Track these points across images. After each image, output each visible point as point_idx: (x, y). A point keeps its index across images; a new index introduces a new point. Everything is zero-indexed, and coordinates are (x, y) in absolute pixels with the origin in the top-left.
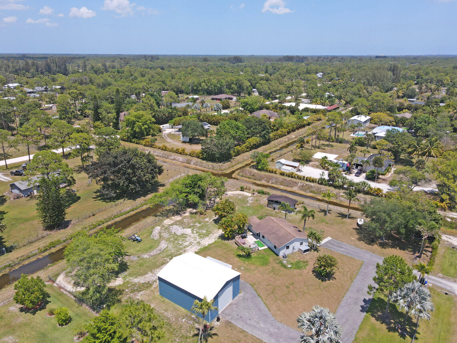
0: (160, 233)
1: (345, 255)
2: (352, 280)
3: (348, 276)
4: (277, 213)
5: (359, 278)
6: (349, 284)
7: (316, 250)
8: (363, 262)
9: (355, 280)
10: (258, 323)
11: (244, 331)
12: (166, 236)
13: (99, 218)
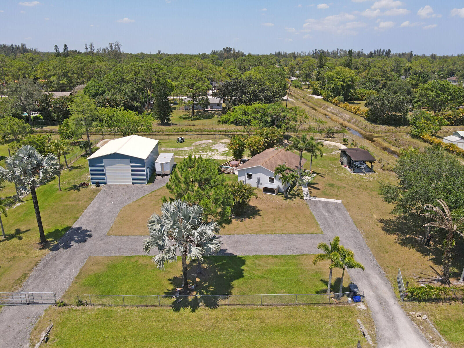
0: (204, 143)
1: (314, 218)
2: (257, 233)
3: (263, 229)
4: (338, 168)
5: (271, 237)
6: (243, 232)
7: (287, 198)
8: (322, 233)
9: (261, 235)
10: (110, 202)
11: (93, 199)
12: (203, 146)
13: (192, 127)
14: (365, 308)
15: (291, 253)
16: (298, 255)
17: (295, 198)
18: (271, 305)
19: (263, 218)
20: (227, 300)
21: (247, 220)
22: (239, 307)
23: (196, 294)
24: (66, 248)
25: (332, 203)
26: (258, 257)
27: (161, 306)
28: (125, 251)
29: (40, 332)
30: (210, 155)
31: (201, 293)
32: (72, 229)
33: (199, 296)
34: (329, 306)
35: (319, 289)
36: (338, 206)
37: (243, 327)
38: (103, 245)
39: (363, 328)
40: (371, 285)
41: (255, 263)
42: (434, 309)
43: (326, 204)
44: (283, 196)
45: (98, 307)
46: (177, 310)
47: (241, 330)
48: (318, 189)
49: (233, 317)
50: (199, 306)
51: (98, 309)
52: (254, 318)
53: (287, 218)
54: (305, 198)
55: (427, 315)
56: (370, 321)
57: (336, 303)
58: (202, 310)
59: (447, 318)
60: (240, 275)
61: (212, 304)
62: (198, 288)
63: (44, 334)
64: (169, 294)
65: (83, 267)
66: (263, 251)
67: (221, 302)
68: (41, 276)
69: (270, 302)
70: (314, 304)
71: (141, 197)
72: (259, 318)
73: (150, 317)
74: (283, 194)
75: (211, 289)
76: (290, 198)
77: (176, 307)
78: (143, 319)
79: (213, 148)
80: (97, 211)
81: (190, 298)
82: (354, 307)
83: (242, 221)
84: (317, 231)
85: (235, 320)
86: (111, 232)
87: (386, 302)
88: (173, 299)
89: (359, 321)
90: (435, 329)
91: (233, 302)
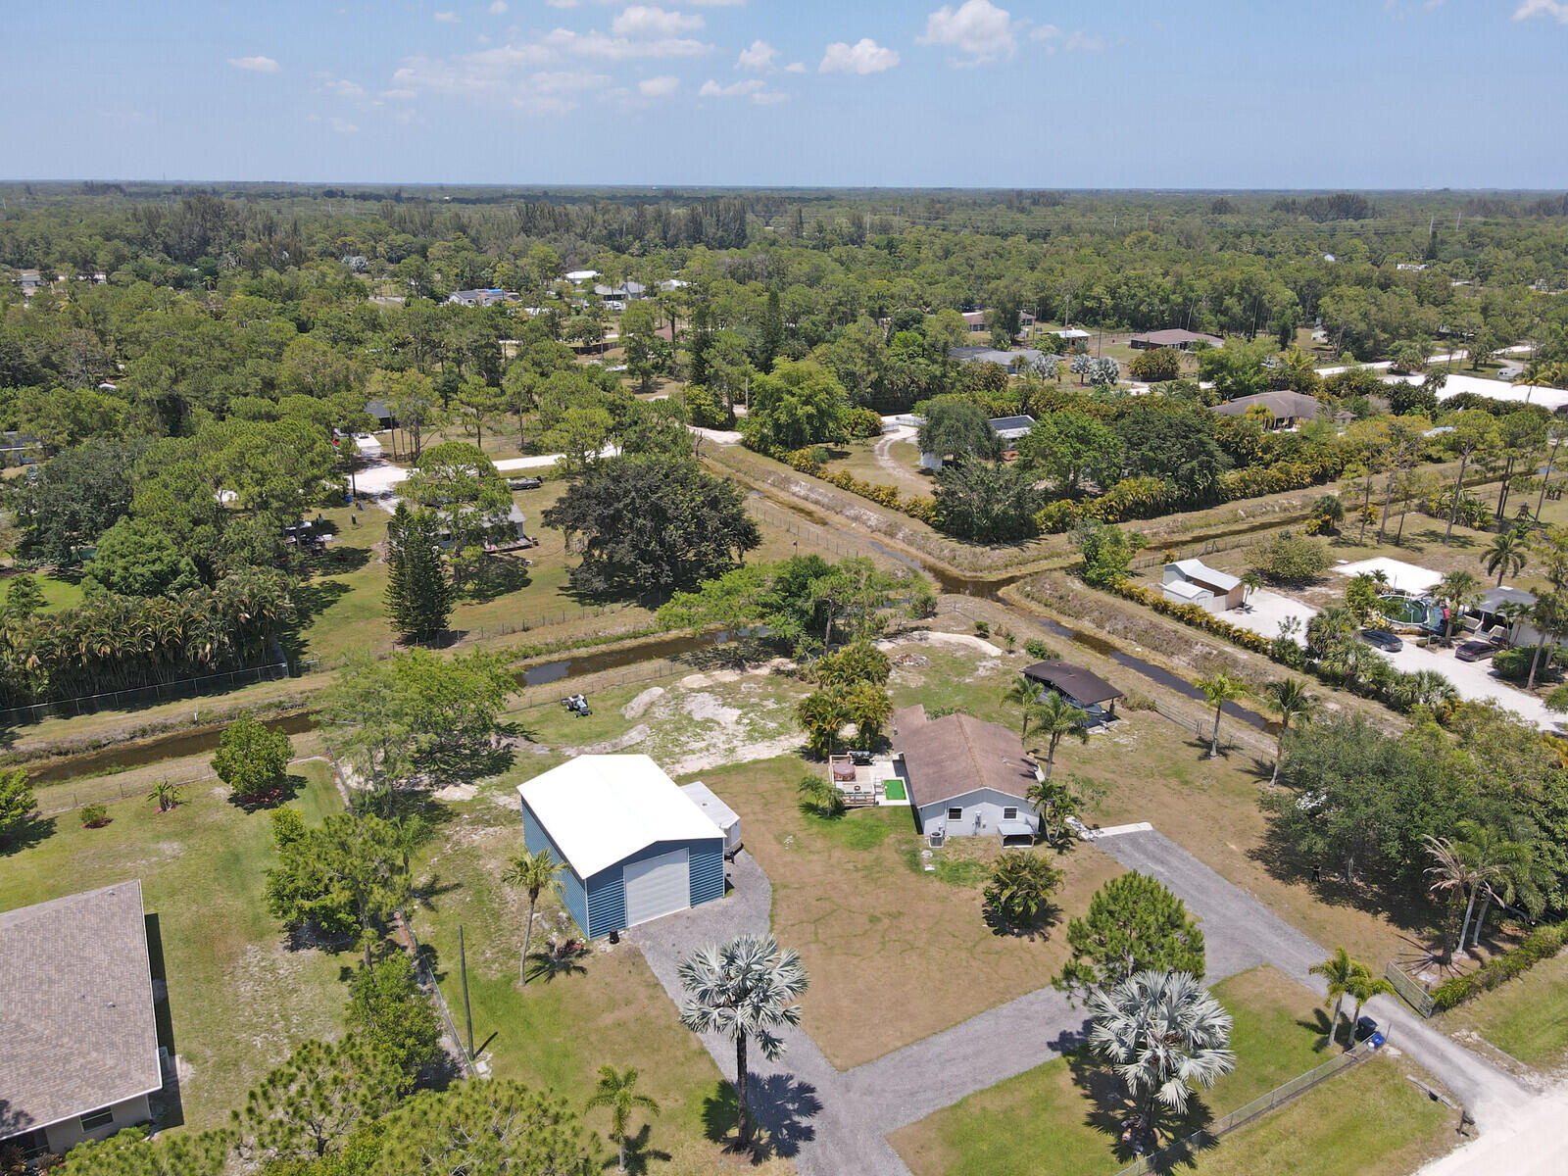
0: (652, 703)
7: (1059, 848)
12: (661, 714)
13: (534, 639)
14: (1399, 1052)
17: (1071, 843)
18: (1282, 1102)
22: (1245, 1127)
23: (1162, 1133)
24: (811, 1138)
25: (1139, 834)
28: (930, 1094)
30: (722, 746)
33: (1169, 1135)
34: (1353, 1069)
35: (1312, 1042)
36: (1155, 838)
37: (1286, 1158)
38: (868, 1099)
39: (1427, 1087)
43: (1132, 840)
44: (1047, 844)
48: (1080, 802)
52: (1284, 1137)
54: (1085, 836)
56: (1423, 1071)
57: (1357, 1060)
58: (1204, 1158)
61: (1206, 1140)
64: (1123, 1152)
69: (1276, 1098)
70: (1332, 1074)
72: (1291, 1134)
76: (1064, 847)
79: (698, 718)
81: (1162, 1145)
82: (1384, 1056)
83: (1046, 939)
86: (837, 1063)
87: (1411, 1029)
89: (1410, 1077)
90: (1497, 1050)
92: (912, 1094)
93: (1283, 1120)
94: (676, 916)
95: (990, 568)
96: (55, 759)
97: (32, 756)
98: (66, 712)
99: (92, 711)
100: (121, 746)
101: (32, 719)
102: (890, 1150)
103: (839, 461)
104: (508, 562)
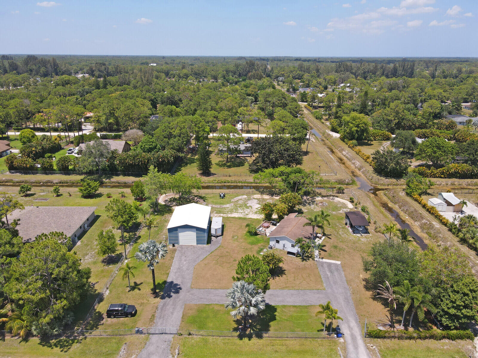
0: (241, 199)
1: (320, 277)
2: (283, 288)
3: (287, 285)
4: (343, 228)
5: (292, 292)
6: (275, 287)
7: (303, 259)
8: (324, 289)
9: (286, 290)
10: (185, 261)
11: (173, 258)
12: (240, 202)
13: (229, 179)
14: (343, 341)
15: (304, 304)
16: (309, 306)
17: (309, 260)
18: (292, 338)
19: (287, 276)
20: (268, 334)
21: (277, 278)
22: (274, 338)
23: (250, 330)
24: (170, 298)
25: (334, 264)
26: (284, 306)
27: (232, 336)
28: (205, 300)
29: (175, 349)
30: (246, 213)
31: (253, 330)
32: (167, 283)
33: (252, 332)
34: (324, 339)
35: (319, 329)
36: (338, 266)
37: (277, 350)
38: (190, 296)
39: (341, 352)
40: (349, 327)
41: (283, 311)
42: (381, 342)
43: (329, 265)
44: (301, 257)
45: (199, 336)
46: (241, 339)
47: (276, 351)
48: (325, 251)
49: (272, 344)
50: (252, 337)
51: (199, 338)
52: (283, 345)
53: (302, 277)
54: (316, 259)
55: (377, 346)
56: (345, 349)
57: (328, 338)
58: (255, 340)
59: (388, 348)
60: (274, 318)
61: (260, 336)
62: (251, 326)
63: (177, 351)
64: (236, 330)
65: (184, 311)
66: (288, 302)
67: (264, 335)
68: (162, 316)
69: (292, 336)
70: (316, 338)
71: (205, 256)
72: (286, 345)
73: (228, 343)
74: (300, 256)
75: (258, 327)
76: (305, 260)
77: (241, 337)
78: (224, 344)
79: (248, 205)
80: (179, 268)
81: (248, 332)
82: (338, 340)
83: (274, 279)
84: (321, 288)
85: (273, 346)
86: (192, 286)
87: (356, 338)
88: (238, 333)
89: (339, 348)
90: (378, 354)
91: (271, 336)
92: (201, 298)
93: (286, 342)
94: (191, 245)
95: (382, 185)
96: (117, 184)
97: (113, 182)
98: (125, 175)
99: (129, 176)
100: (130, 184)
101: (117, 175)
102: (183, 307)
103: (367, 146)
104: (243, 160)
